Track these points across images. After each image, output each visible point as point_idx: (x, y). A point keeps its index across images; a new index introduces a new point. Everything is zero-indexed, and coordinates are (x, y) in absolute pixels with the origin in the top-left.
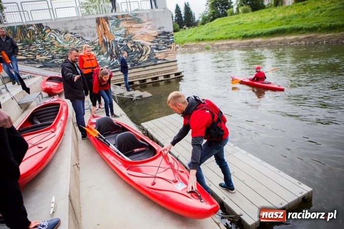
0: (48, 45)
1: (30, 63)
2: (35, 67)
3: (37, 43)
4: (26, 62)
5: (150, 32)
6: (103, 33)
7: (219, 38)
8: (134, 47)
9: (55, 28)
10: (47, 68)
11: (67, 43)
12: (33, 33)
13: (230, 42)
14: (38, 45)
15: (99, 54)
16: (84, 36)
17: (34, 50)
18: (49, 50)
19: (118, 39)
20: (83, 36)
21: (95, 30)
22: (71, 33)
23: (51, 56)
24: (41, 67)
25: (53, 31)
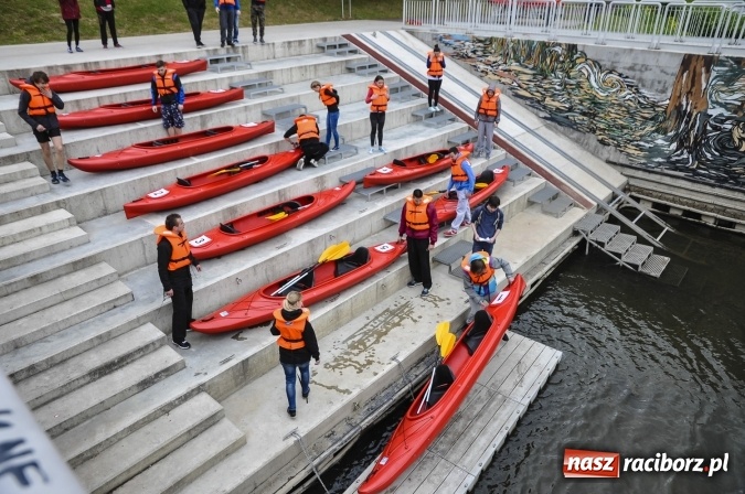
0: (571, 85)
1: (533, 107)
2: (537, 115)
3: (556, 77)
4: (528, 103)
6: (684, 90)
9: (595, 58)
10: (553, 124)
11: (604, 90)
12: (557, 59)
14: (555, 81)
15: (657, 131)
16: (643, 86)
17: (547, 86)
18: (569, 94)
19: (716, 111)
20: (640, 86)
21: (671, 80)
22: (620, 75)
23: (568, 105)
24: (545, 118)
25: (590, 62)
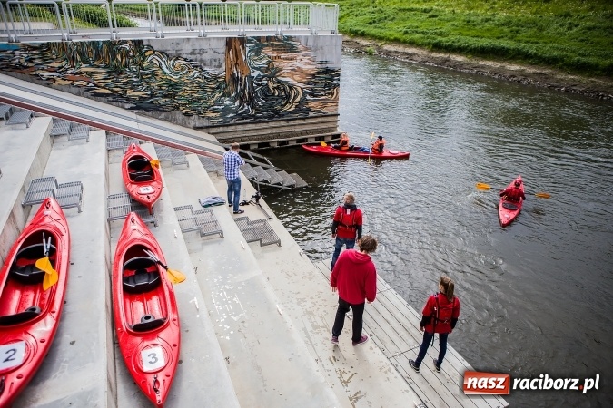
0: (147, 75)
1: (116, 102)
2: (122, 108)
3: (131, 71)
4: (111, 99)
5: (305, 67)
6: (233, 63)
8: (278, 88)
9: (161, 49)
10: (140, 111)
11: (176, 74)
12: (127, 55)
15: (223, 96)
16: (205, 65)
17: (124, 80)
18: (147, 83)
19: (255, 74)
20: (202, 65)
21: (222, 57)
22: (185, 60)
23: (148, 93)
24: (131, 108)
25: (157, 53)
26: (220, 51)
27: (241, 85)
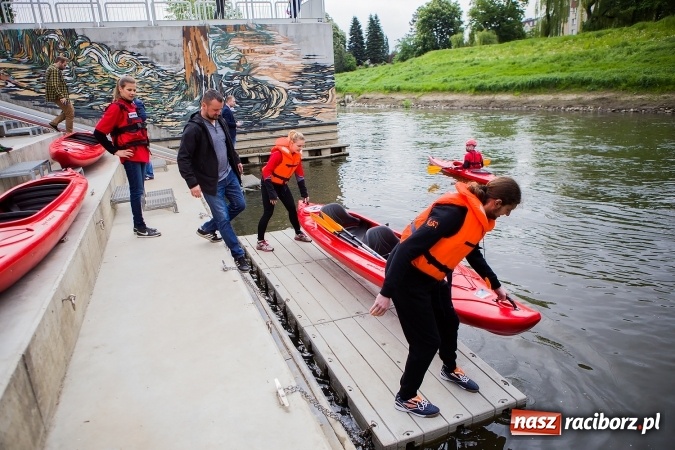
0: (84, 73)
1: (45, 106)
4: (37, 103)
5: (288, 63)
6: (194, 59)
7: (430, 88)
8: (254, 89)
9: (101, 41)
11: (121, 72)
12: (56, 47)
13: (451, 97)
15: (184, 99)
16: (157, 60)
18: (84, 83)
19: (224, 71)
20: (154, 61)
21: (180, 51)
23: (87, 96)
25: (95, 45)
26: (176, 43)
27: (206, 85)
